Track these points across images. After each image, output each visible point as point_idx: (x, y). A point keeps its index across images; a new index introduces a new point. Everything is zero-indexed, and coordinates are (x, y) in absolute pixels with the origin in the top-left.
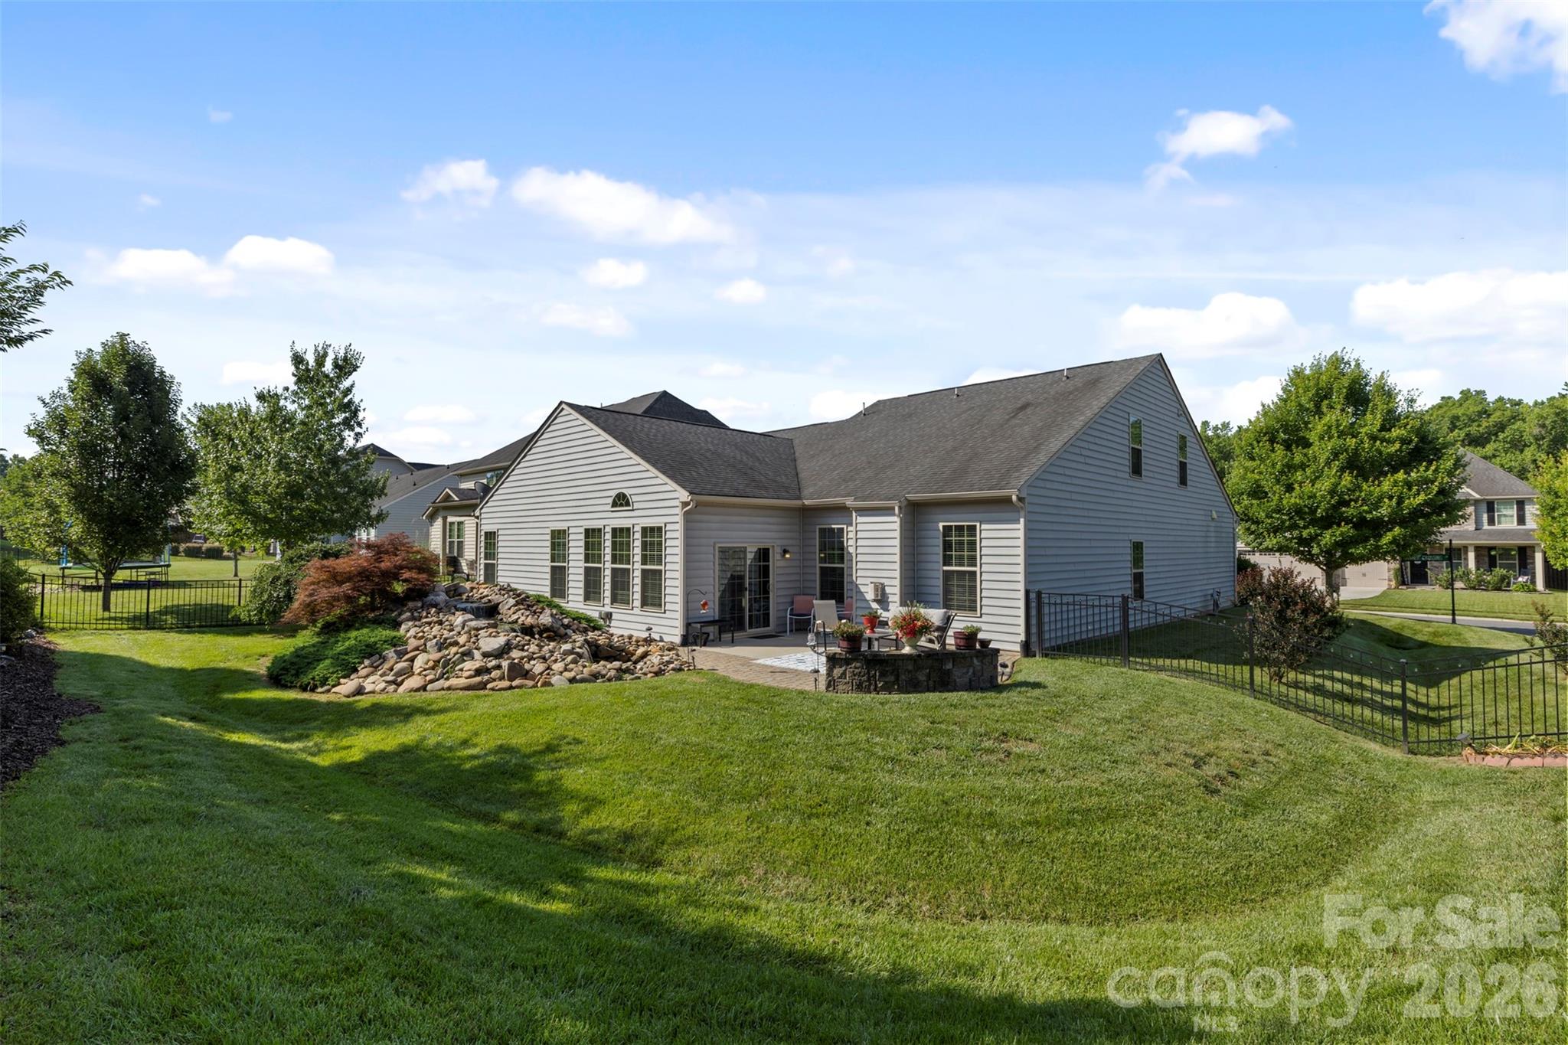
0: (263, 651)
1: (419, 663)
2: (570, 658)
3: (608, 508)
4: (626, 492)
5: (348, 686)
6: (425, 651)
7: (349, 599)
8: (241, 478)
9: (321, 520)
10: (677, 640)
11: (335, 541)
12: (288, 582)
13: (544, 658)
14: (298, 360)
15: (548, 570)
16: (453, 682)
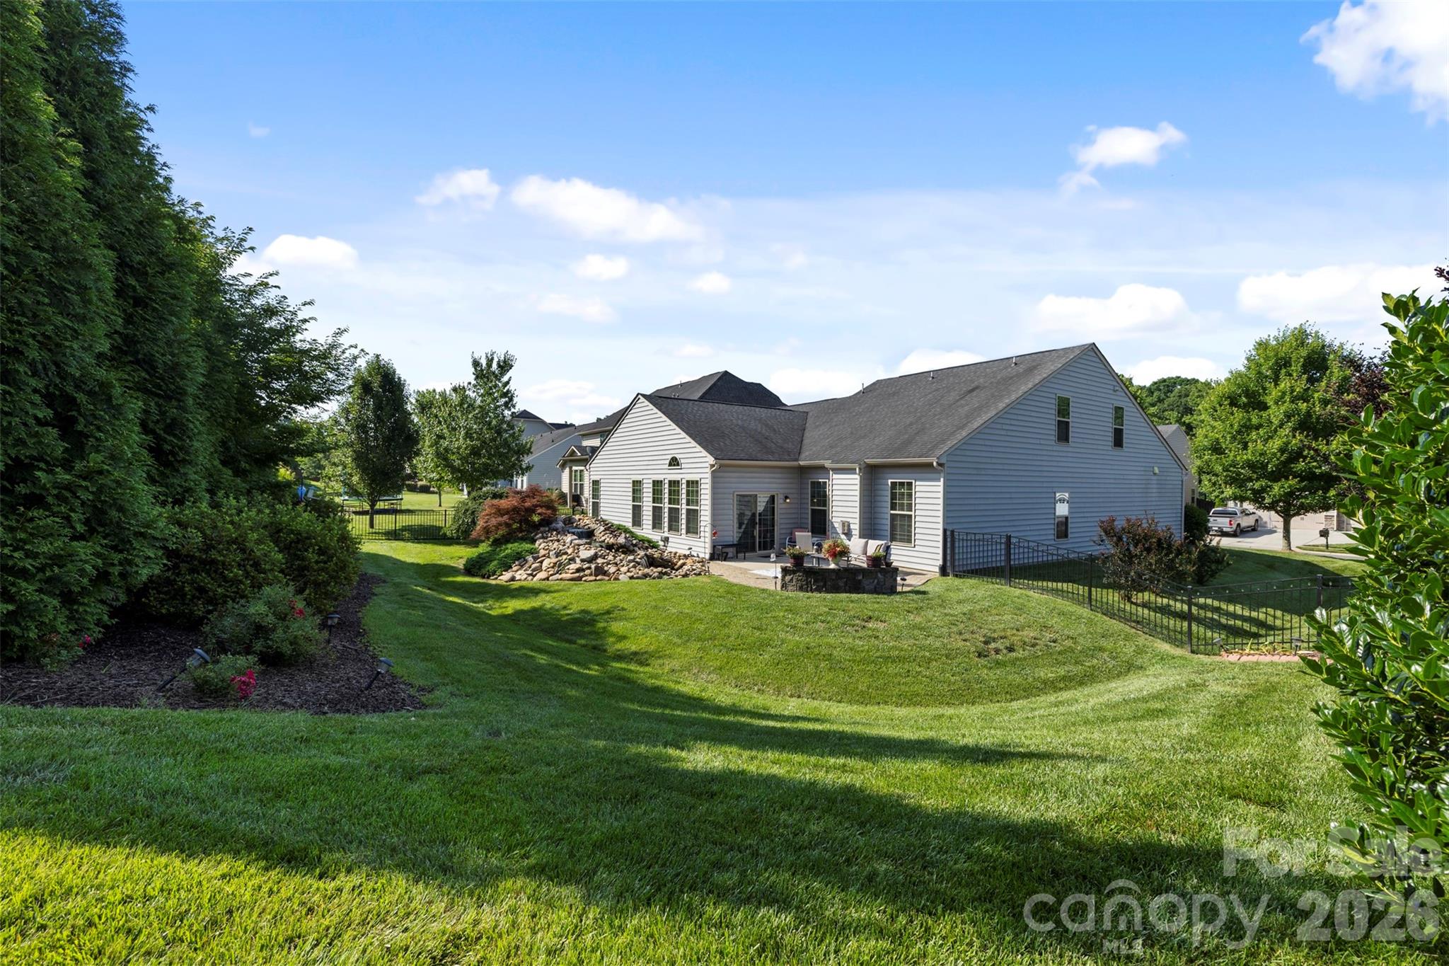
0: (460, 555)
1: (545, 564)
2: (632, 564)
3: (667, 467)
4: (678, 456)
5: (507, 576)
6: (549, 557)
7: (508, 525)
8: (445, 443)
9: (492, 471)
10: (707, 556)
11: (501, 485)
12: (473, 513)
13: (616, 564)
14: (476, 364)
15: (631, 507)
16: (564, 576)
